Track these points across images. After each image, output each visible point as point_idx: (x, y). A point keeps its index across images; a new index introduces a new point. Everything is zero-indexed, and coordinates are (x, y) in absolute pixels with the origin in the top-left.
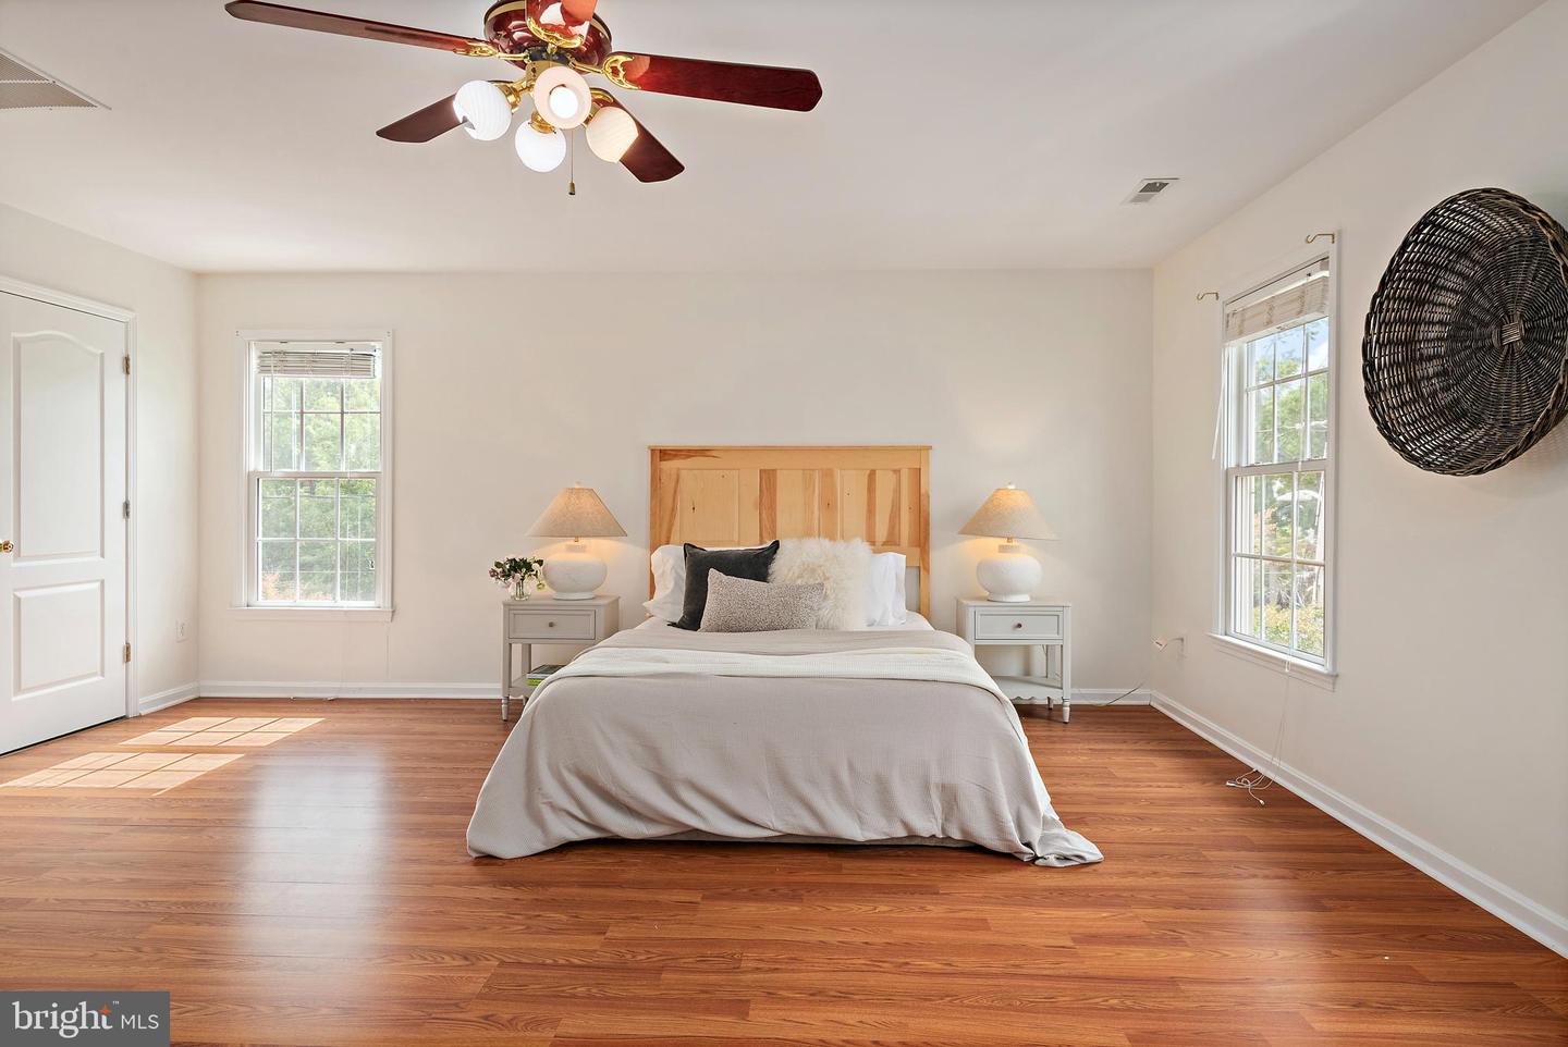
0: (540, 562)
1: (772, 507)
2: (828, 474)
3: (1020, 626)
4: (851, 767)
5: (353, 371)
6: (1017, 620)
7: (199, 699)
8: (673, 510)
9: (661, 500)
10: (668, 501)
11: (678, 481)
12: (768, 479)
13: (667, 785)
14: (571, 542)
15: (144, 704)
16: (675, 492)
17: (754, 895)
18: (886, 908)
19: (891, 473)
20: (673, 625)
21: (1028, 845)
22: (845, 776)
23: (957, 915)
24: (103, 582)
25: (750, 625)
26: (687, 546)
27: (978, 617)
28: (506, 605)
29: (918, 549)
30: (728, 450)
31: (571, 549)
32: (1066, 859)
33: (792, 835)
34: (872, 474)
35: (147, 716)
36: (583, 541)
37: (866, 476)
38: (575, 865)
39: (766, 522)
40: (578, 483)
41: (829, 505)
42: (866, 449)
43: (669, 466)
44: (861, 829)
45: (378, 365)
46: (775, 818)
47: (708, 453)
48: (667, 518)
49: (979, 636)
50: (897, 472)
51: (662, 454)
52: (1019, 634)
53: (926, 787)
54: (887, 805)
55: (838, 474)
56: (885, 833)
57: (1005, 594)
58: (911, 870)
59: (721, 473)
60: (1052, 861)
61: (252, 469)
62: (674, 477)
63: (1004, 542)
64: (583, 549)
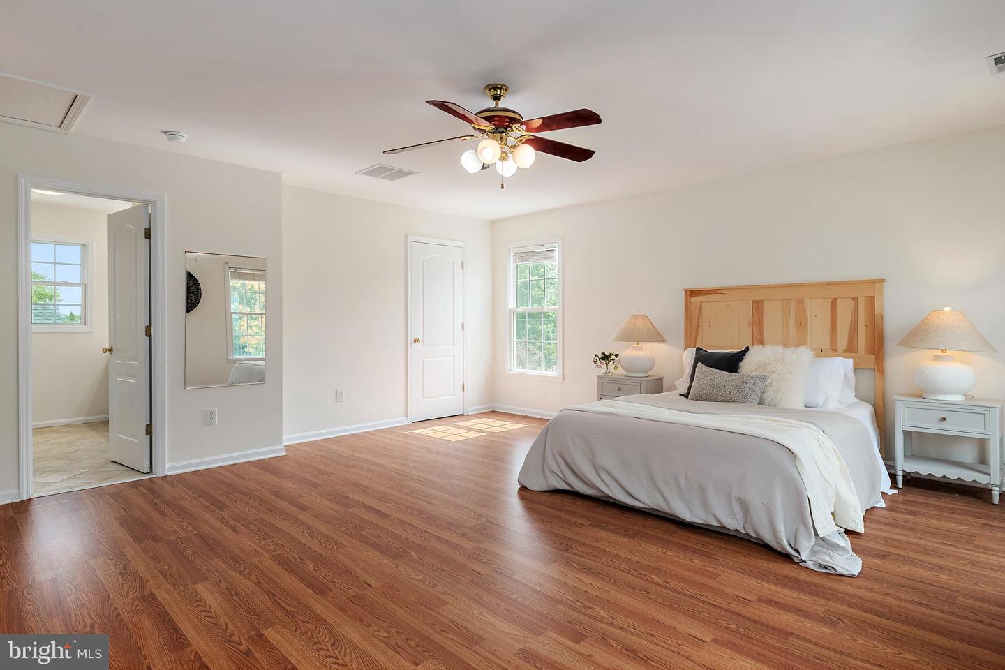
0: (617, 356)
1: (760, 325)
2: (800, 303)
3: (944, 419)
4: (686, 478)
5: (546, 258)
6: (943, 415)
7: (493, 412)
8: (698, 326)
9: (690, 321)
10: (695, 321)
11: (701, 309)
12: (758, 306)
13: (596, 469)
14: (635, 344)
15: (470, 410)
16: (699, 316)
17: (615, 531)
18: (670, 554)
19: (850, 300)
20: (682, 395)
21: (797, 551)
22: (683, 481)
23: (708, 569)
24: (454, 357)
25: (713, 397)
26: (699, 349)
27: (906, 409)
28: (599, 377)
29: (873, 356)
30: (729, 289)
31: (635, 349)
32: (825, 568)
33: (654, 509)
34: (834, 303)
35: (471, 415)
36: (641, 345)
37: (830, 304)
38: (557, 499)
39: (756, 335)
40: (639, 312)
41: (801, 324)
42: (829, 284)
43: (695, 300)
44: (690, 514)
45: (557, 254)
46: (645, 498)
47: (719, 292)
48: (694, 333)
49: (906, 422)
50: (855, 299)
51: (691, 293)
52: (944, 425)
53: (729, 498)
54: (705, 504)
55: (807, 301)
56: (704, 521)
57: (935, 395)
58: (711, 544)
59: (727, 303)
60: (810, 565)
61: (512, 308)
62: (698, 307)
63: (939, 353)
64: (641, 349)
